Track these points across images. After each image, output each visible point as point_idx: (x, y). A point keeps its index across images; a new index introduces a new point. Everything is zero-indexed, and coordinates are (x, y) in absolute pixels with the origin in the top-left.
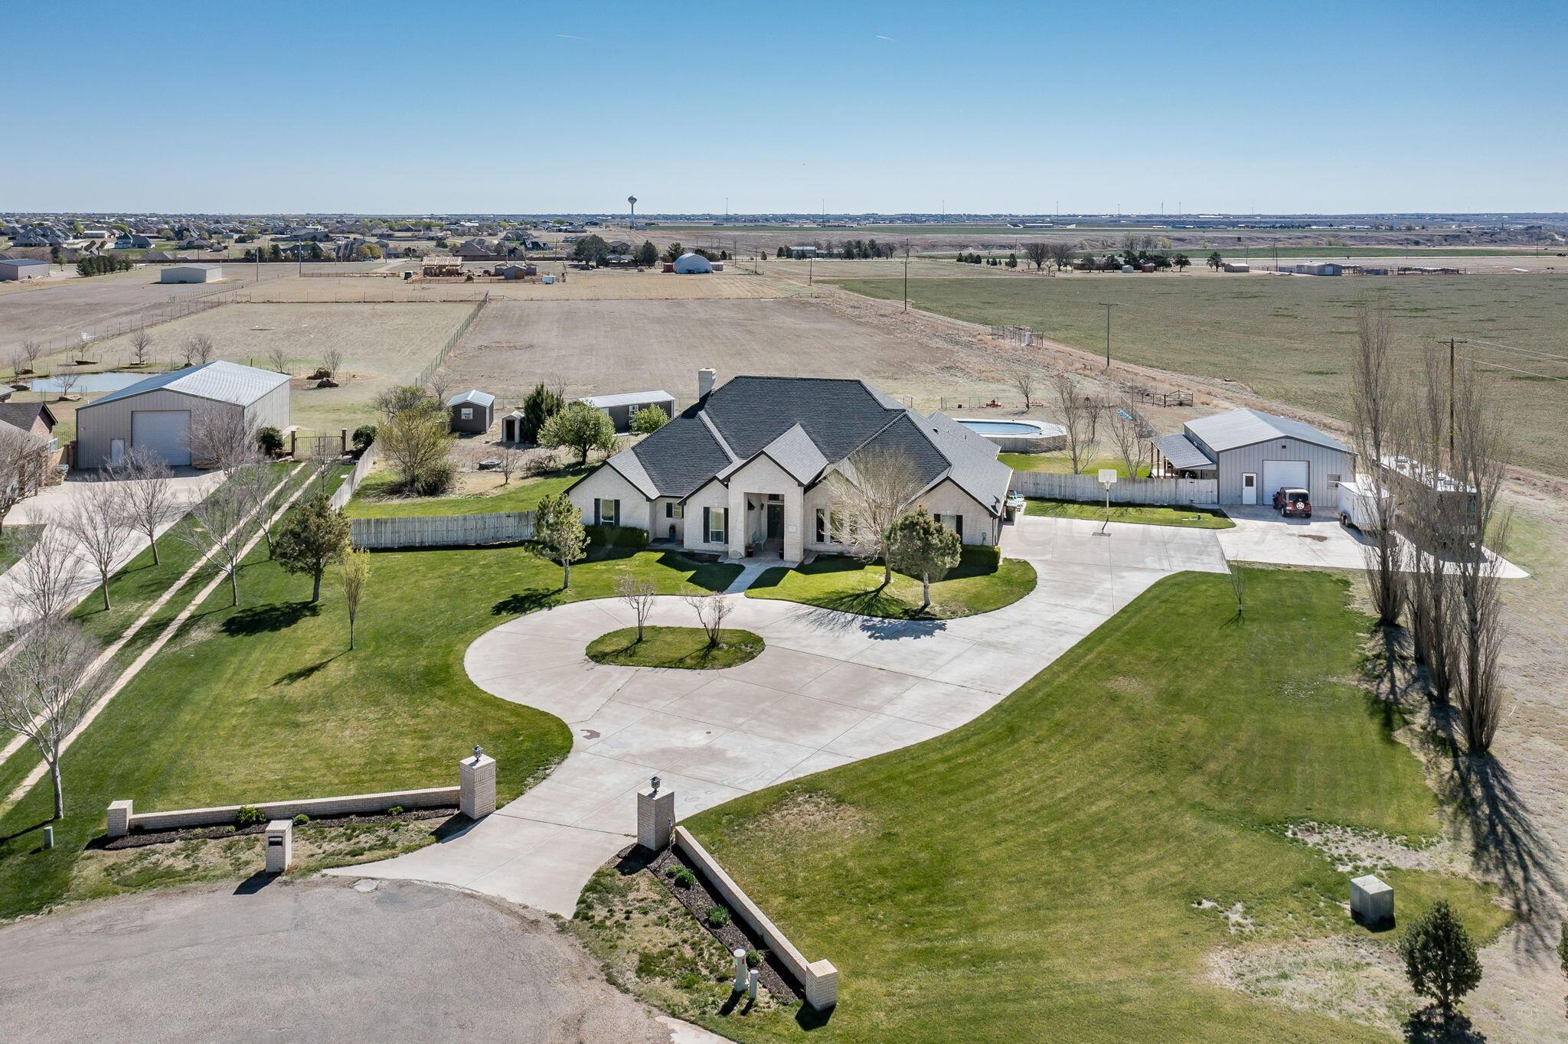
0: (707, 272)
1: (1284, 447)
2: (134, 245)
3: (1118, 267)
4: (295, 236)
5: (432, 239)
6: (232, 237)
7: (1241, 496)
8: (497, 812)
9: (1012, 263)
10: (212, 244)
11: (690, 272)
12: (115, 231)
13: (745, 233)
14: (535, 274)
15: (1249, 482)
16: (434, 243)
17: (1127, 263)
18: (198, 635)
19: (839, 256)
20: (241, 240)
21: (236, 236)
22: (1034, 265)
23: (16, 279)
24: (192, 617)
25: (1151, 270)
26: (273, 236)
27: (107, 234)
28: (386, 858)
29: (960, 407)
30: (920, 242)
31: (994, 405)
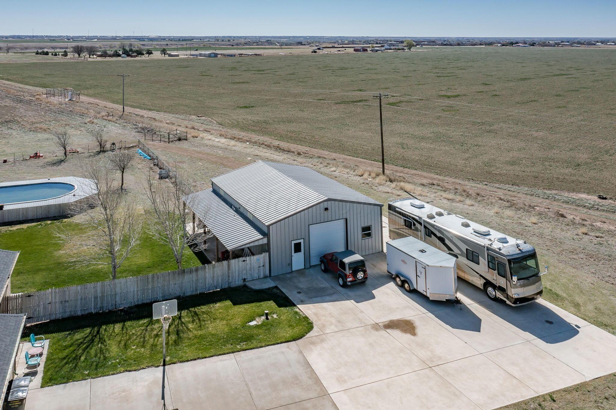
1: (326, 209)
3: (119, 55)
7: (290, 264)
9: (65, 54)
15: (298, 248)
17: (123, 53)
22: (77, 55)
25: (135, 57)
29: (5, 161)
30: (18, 47)
31: (36, 156)
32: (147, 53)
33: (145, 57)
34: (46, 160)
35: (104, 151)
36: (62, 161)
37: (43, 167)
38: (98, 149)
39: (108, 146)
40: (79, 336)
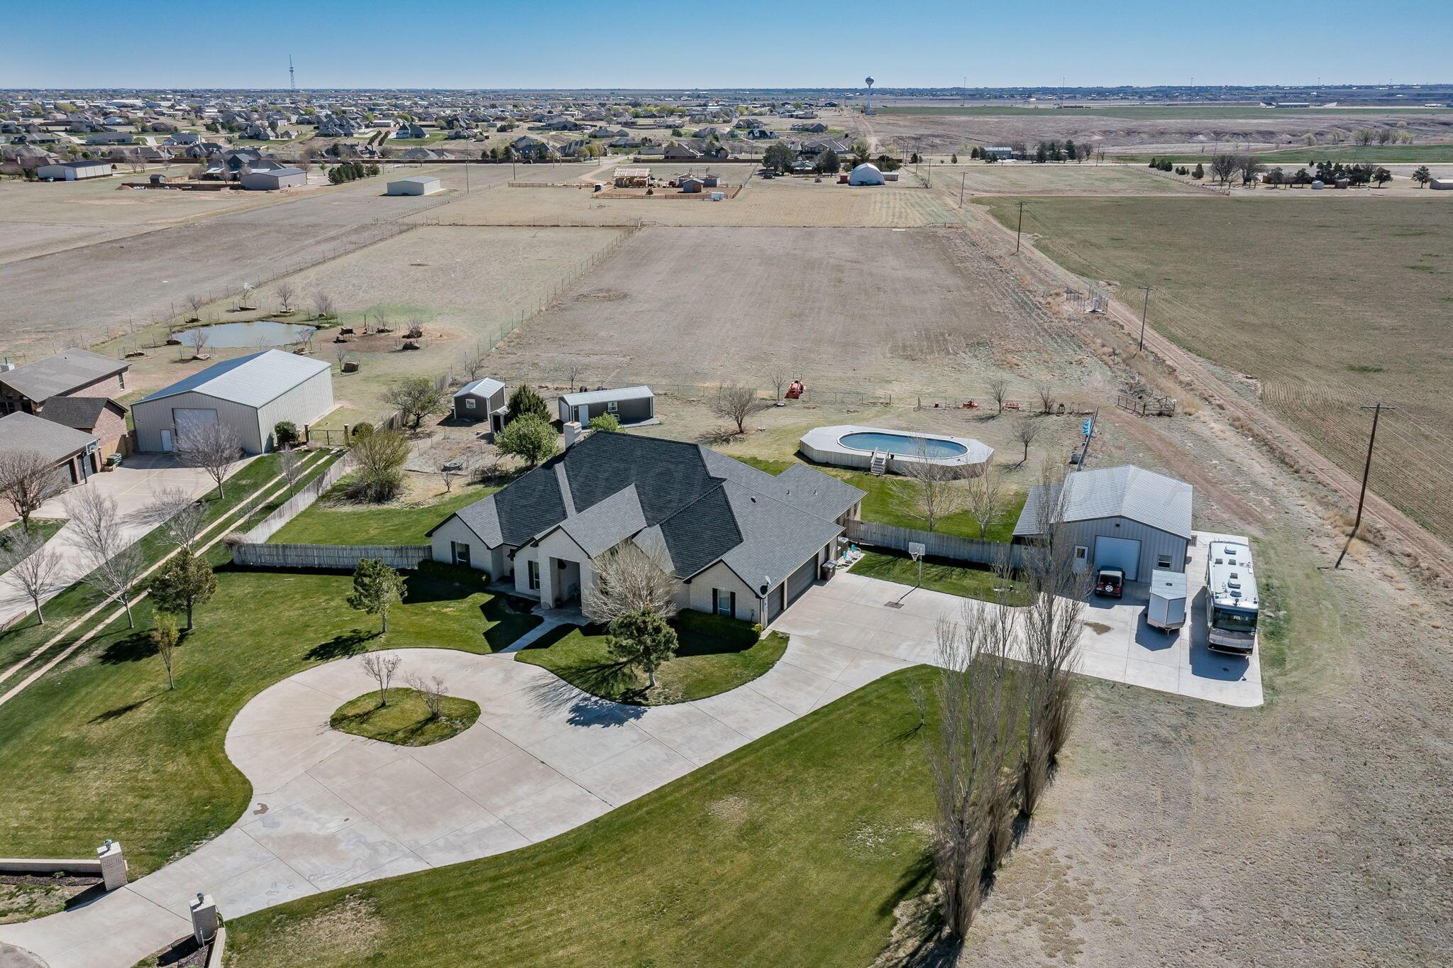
0: (879, 184)
1: (1118, 525)
2: (412, 135)
3: (1309, 181)
4: (550, 125)
5: (669, 127)
6: (494, 126)
8: (128, 886)
9: (1199, 173)
10: (476, 135)
11: (862, 184)
12: (399, 120)
13: (971, 118)
14: (715, 185)
15: (1081, 553)
16: (670, 131)
17: (1318, 177)
18: (84, 660)
19: (1031, 158)
20: (502, 129)
21: (499, 124)
23: (277, 188)
24: (92, 638)
25: (1344, 186)
26: (531, 125)
27: (392, 123)
28: (19, 921)
29: (937, 406)
30: (1147, 129)
31: (970, 405)
32: (1377, 178)
33: (1367, 191)
34: (977, 413)
35: (1048, 413)
36: (993, 417)
37: (968, 421)
38: (1043, 409)
39: (1055, 407)
40: (883, 558)
